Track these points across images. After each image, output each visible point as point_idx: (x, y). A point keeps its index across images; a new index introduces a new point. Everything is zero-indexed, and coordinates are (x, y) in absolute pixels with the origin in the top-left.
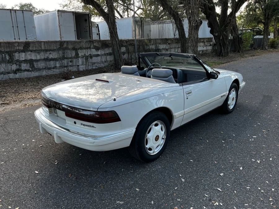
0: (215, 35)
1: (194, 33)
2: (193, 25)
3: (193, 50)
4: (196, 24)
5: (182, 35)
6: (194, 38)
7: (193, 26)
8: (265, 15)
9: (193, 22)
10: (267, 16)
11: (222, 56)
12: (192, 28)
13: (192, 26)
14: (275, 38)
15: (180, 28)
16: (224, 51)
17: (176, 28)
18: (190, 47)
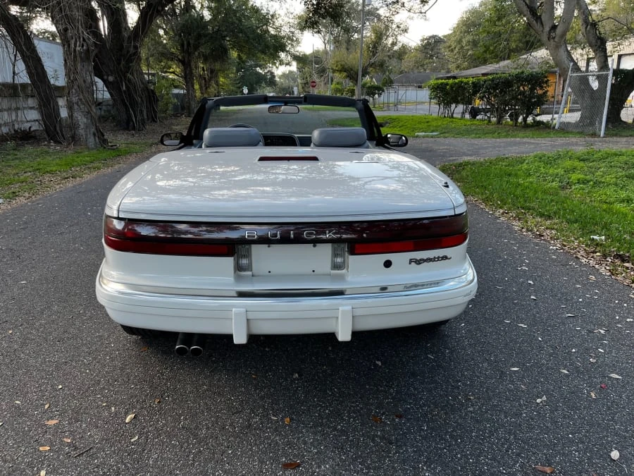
0: (107, 79)
1: (81, 70)
2: (78, 48)
3: (88, 113)
4: (85, 48)
5: (38, 74)
6: (84, 81)
7: (77, 53)
8: (182, 45)
9: (76, 41)
10: (185, 47)
11: (134, 128)
12: (75, 56)
13: (75, 50)
14: (202, 93)
15: (28, 54)
16: (136, 117)
17: (15, 56)
18: (76, 107)
